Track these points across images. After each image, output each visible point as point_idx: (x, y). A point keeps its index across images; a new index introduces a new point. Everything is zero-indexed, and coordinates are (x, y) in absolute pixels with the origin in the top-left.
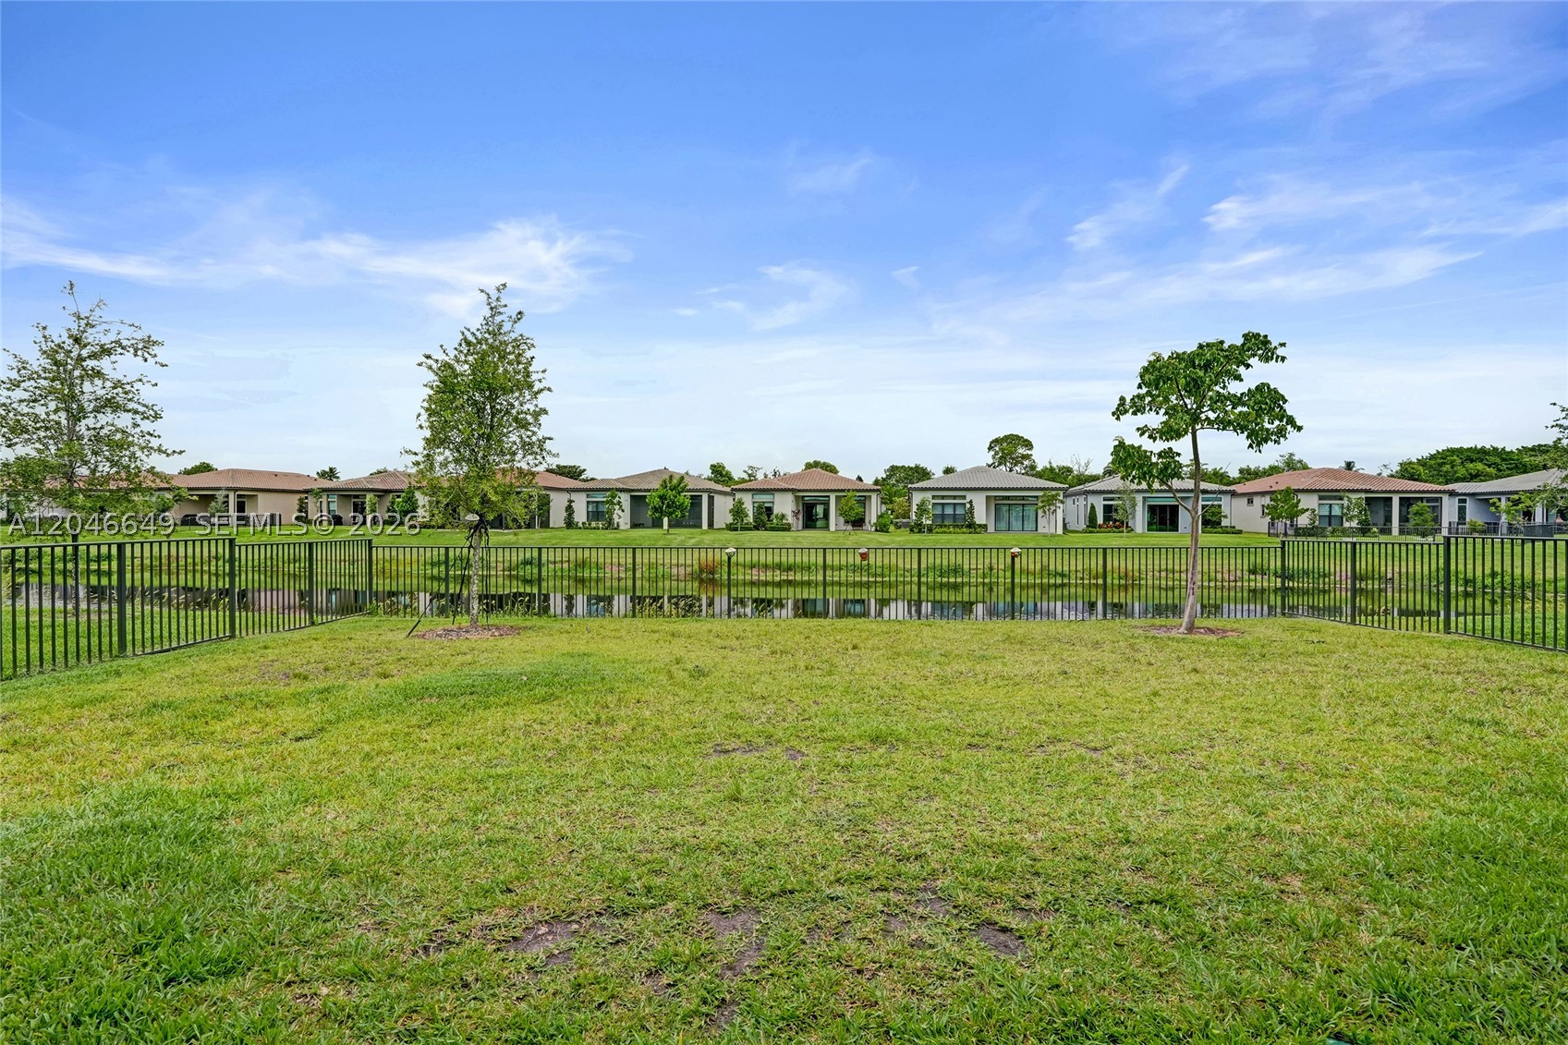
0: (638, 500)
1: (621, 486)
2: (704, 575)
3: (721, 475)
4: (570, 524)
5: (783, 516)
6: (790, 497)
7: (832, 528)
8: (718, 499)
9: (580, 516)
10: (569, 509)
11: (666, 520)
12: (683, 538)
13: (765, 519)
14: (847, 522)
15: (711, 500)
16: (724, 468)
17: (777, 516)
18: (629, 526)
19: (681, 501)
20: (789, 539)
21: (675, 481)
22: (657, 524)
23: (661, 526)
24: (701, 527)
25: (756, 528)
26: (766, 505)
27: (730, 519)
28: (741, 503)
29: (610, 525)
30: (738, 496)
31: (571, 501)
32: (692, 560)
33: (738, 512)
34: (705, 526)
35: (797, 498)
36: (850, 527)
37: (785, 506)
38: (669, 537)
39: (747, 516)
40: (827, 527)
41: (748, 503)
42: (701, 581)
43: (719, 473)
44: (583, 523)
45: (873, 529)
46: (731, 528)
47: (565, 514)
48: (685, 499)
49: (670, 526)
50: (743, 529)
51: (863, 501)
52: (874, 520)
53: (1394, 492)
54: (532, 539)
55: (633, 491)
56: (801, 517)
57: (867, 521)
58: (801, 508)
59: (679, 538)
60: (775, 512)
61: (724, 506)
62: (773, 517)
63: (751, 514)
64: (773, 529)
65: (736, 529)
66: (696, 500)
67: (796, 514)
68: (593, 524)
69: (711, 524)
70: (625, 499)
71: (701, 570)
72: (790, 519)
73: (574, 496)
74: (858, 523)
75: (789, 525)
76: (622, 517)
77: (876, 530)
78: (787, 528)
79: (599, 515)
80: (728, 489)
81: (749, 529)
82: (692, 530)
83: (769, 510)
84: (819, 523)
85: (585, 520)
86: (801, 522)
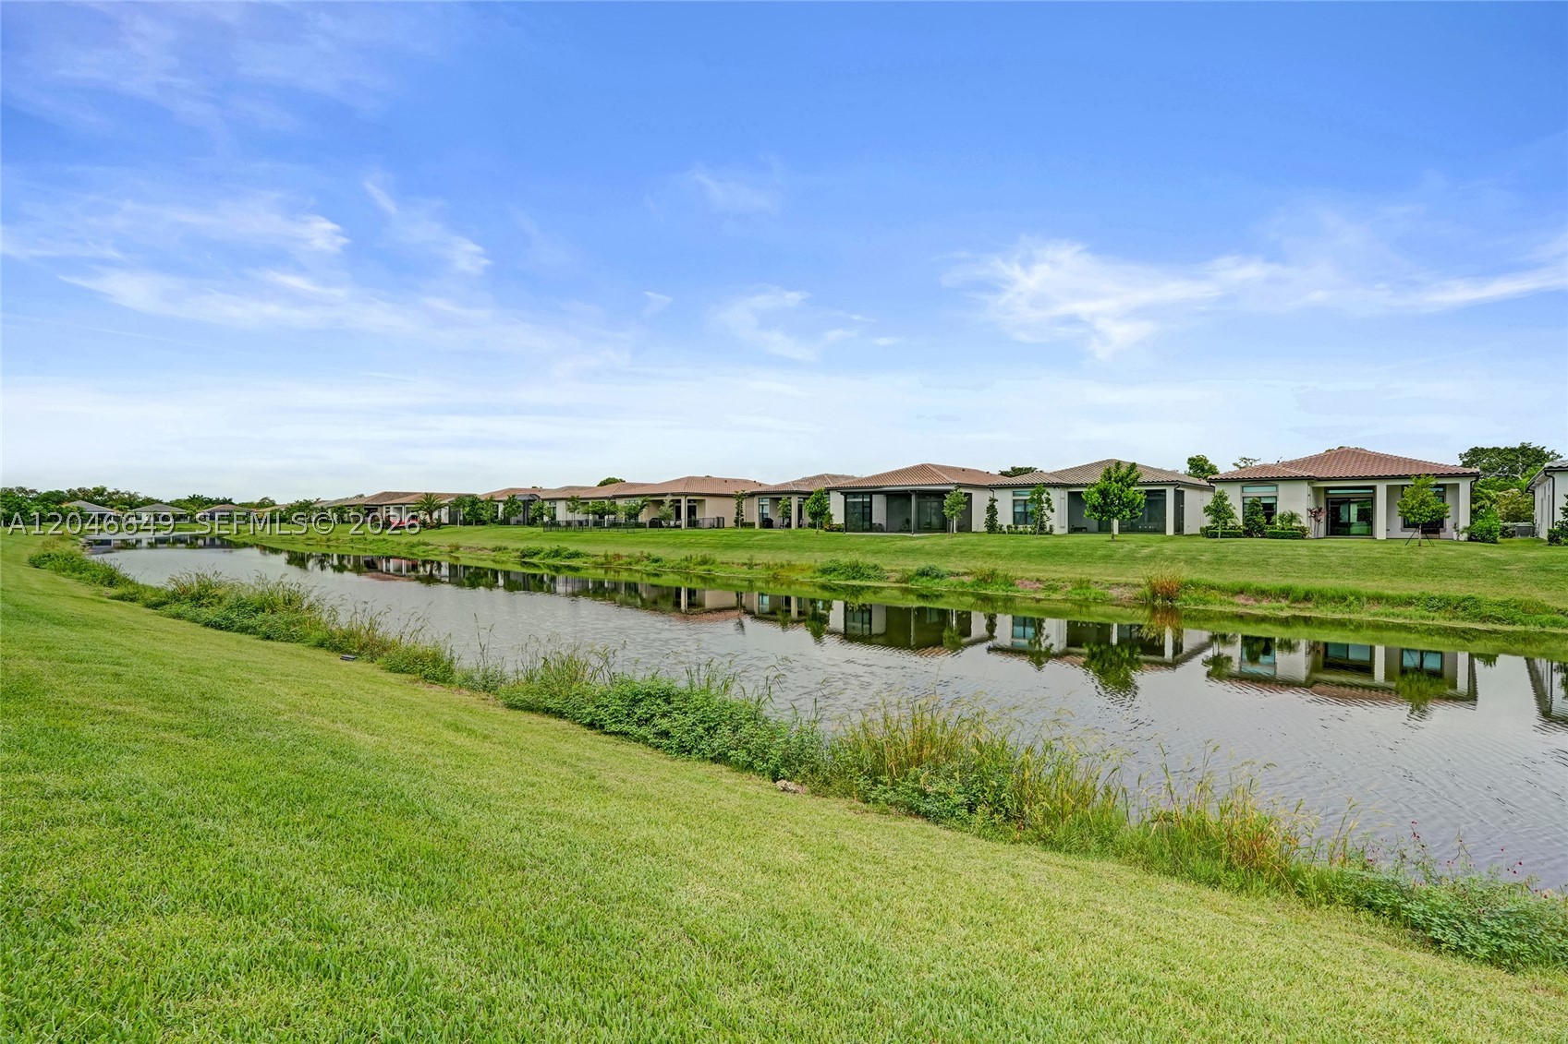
0: (1075, 499)
1: (1056, 480)
2: (1158, 602)
3: (1203, 470)
4: (992, 527)
5: (1293, 517)
6: (1305, 489)
7: (1380, 532)
8: (1189, 495)
9: (1005, 518)
10: (992, 510)
11: (1116, 523)
12: (1133, 546)
13: (1262, 520)
14: (1407, 525)
15: (1179, 497)
16: (1206, 461)
17: (1282, 518)
18: (1066, 531)
19: (1131, 496)
20: (1304, 551)
21: (1123, 471)
22: (1104, 528)
23: (1109, 530)
24: (1164, 531)
25: (1248, 534)
26: (1265, 501)
27: (1207, 521)
28: (1222, 497)
29: (1041, 529)
30: (1219, 488)
31: (993, 500)
32: (1141, 576)
33: (1219, 510)
34: (1170, 530)
35: (1316, 490)
36: (1418, 534)
37: (1296, 503)
38: (1114, 544)
39: (1232, 516)
40: (1370, 533)
41: (1235, 499)
42: (1154, 609)
43: (1198, 465)
44: (1009, 527)
45: (1464, 536)
46: (1208, 533)
47: (986, 516)
48: (1137, 493)
49: (1121, 531)
50: (1224, 535)
51: (1442, 491)
52: (1464, 521)
54: (940, 545)
55: (1071, 486)
56: (1323, 517)
57: (1448, 523)
58: (1323, 505)
59: (1128, 547)
60: (1279, 511)
61: (1196, 504)
62: (1276, 518)
63: (1238, 513)
64: (1274, 536)
65: (1215, 536)
66: (1155, 498)
67: (1314, 514)
68: (1021, 528)
69: (1179, 528)
70: (1059, 499)
71: (1154, 596)
72: (1305, 521)
73: (998, 494)
74: (1432, 527)
75: (1303, 529)
76: (1057, 518)
77: (1470, 539)
78: (1300, 534)
79: (1030, 517)
80: (1204, 482)
81: (1237, 536)
82: (1149, 536)
83: (1269, 510)
84: (1354, 529)
85: (1011, 522)
86: (1322, 527)
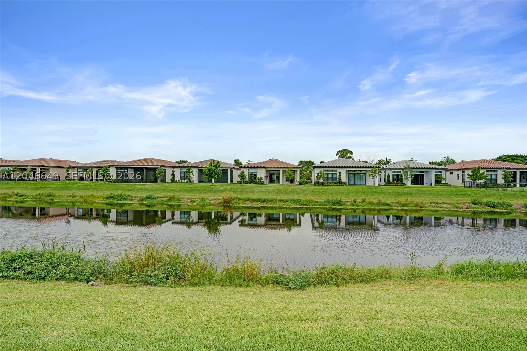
0: (201, 171)
1: (194, 165)
2: (226, 204)
3: (238, 164)
4: (173, 181)
5: (261, 178)
6: (264, 170)
7: (281, 183)
8: (234, 171)
9: (178, 178)
10: (173, 175)
11: (213, 179)
12: (218, 187)
13: (253, 179)
14: (287, 181)
15: (232, 171)
16: (239, 161)
17: (258, 178)
18: (198, 182)
19: (218, 171)
20: (263, 188)
21: (216, 163)
22: (210, 181)
23: (211, 182)
24: (227, 182)
25: (250, 183)
26: (254, 173)
27: (239, 179)
28: (243, 172)
29: (190, 182)
30: (242, 169)
31: (174, 172)
32: (220, 196)
33: (242, 176)
34: (229, 182)
35: (267, 171)
36: (289, 183)
37: (262, 174)
38: (212, 186)
39: (246, 178)
40: (279, 183)
41: (247, 172)
42: (224, 206)
43: (237, 162)
44: (179, 181)
45: (298, 183)
46: (239, 183)
47: (171, 177)
48: (219, 170)
49: (215, 182)
50: (244, 183)
51: (294, 172)
52: (298, 180)
53: (518, 169)
54: (154, 187)
55: (199, 167)
56: (268, 178)
57: (295, 180)
58: (268, 175)
59: (217, 187)
60: (258, 177)
61: (236, 173)
62: (257, 178)
63: (247, 177)
64: (256, 184)
65: (241, 184)
66: (225, 172)
67: (266, 177)
68: (183, 181)
69: (231, 181)
70: (195, 172)
71: (224, 202)
72: (264, 179)
73: (175, 170)
74: (292, 181)
75: (263, 182)
76: (195, 177)
77: (299, 184)
78: (263, 183)
79: (186, 178)
80: (238, 167)
81: (247, 184)
82: (223, 184)
83: (255, 176)
84: (275, 182)
85: (180, 179)
86: (268, 181)
